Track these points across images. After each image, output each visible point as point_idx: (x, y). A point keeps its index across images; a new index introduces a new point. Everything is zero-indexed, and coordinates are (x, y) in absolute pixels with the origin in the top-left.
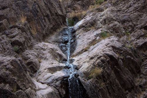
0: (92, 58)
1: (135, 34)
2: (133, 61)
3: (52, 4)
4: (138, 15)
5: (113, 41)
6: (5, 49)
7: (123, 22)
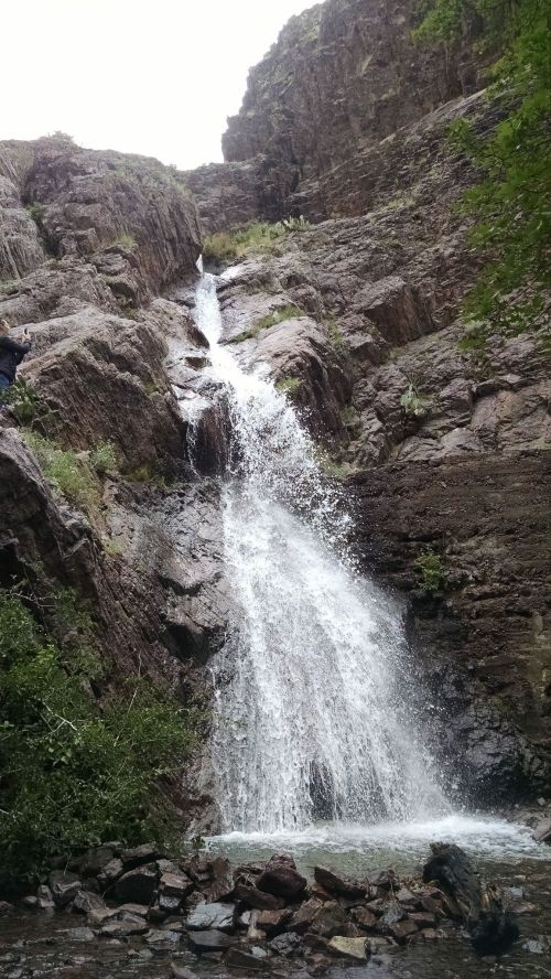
0: (277, 356)
1: (345, 321)
2: (342, 376)
3: (182, 215)
4: (356, 282)
5: (308, 327)
6: (101, 298)
7: (325, 290)
